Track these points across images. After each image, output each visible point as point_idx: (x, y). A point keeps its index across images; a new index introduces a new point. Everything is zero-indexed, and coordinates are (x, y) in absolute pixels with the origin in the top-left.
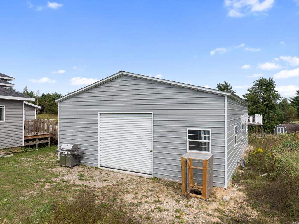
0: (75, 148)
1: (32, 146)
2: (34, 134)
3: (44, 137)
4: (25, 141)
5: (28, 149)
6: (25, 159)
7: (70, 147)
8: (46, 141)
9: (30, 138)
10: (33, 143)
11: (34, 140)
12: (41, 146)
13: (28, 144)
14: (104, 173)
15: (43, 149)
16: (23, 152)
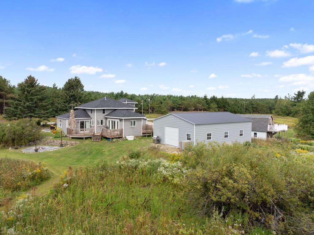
0: (158, 137)
1: (145, 136)
2: (146, 131)
3: (150, 132)
4: (143, 134)
5: (143, 137)
6: (143, 140)
7: (156, 137)
8: (150, 134)
9: (144, 133)
10: (145, 135)
11: (146, 133)
12: (148, 136)
13: (143, 135)
14: (165, 146)
15: (149, 137)
16: (142, 138)
